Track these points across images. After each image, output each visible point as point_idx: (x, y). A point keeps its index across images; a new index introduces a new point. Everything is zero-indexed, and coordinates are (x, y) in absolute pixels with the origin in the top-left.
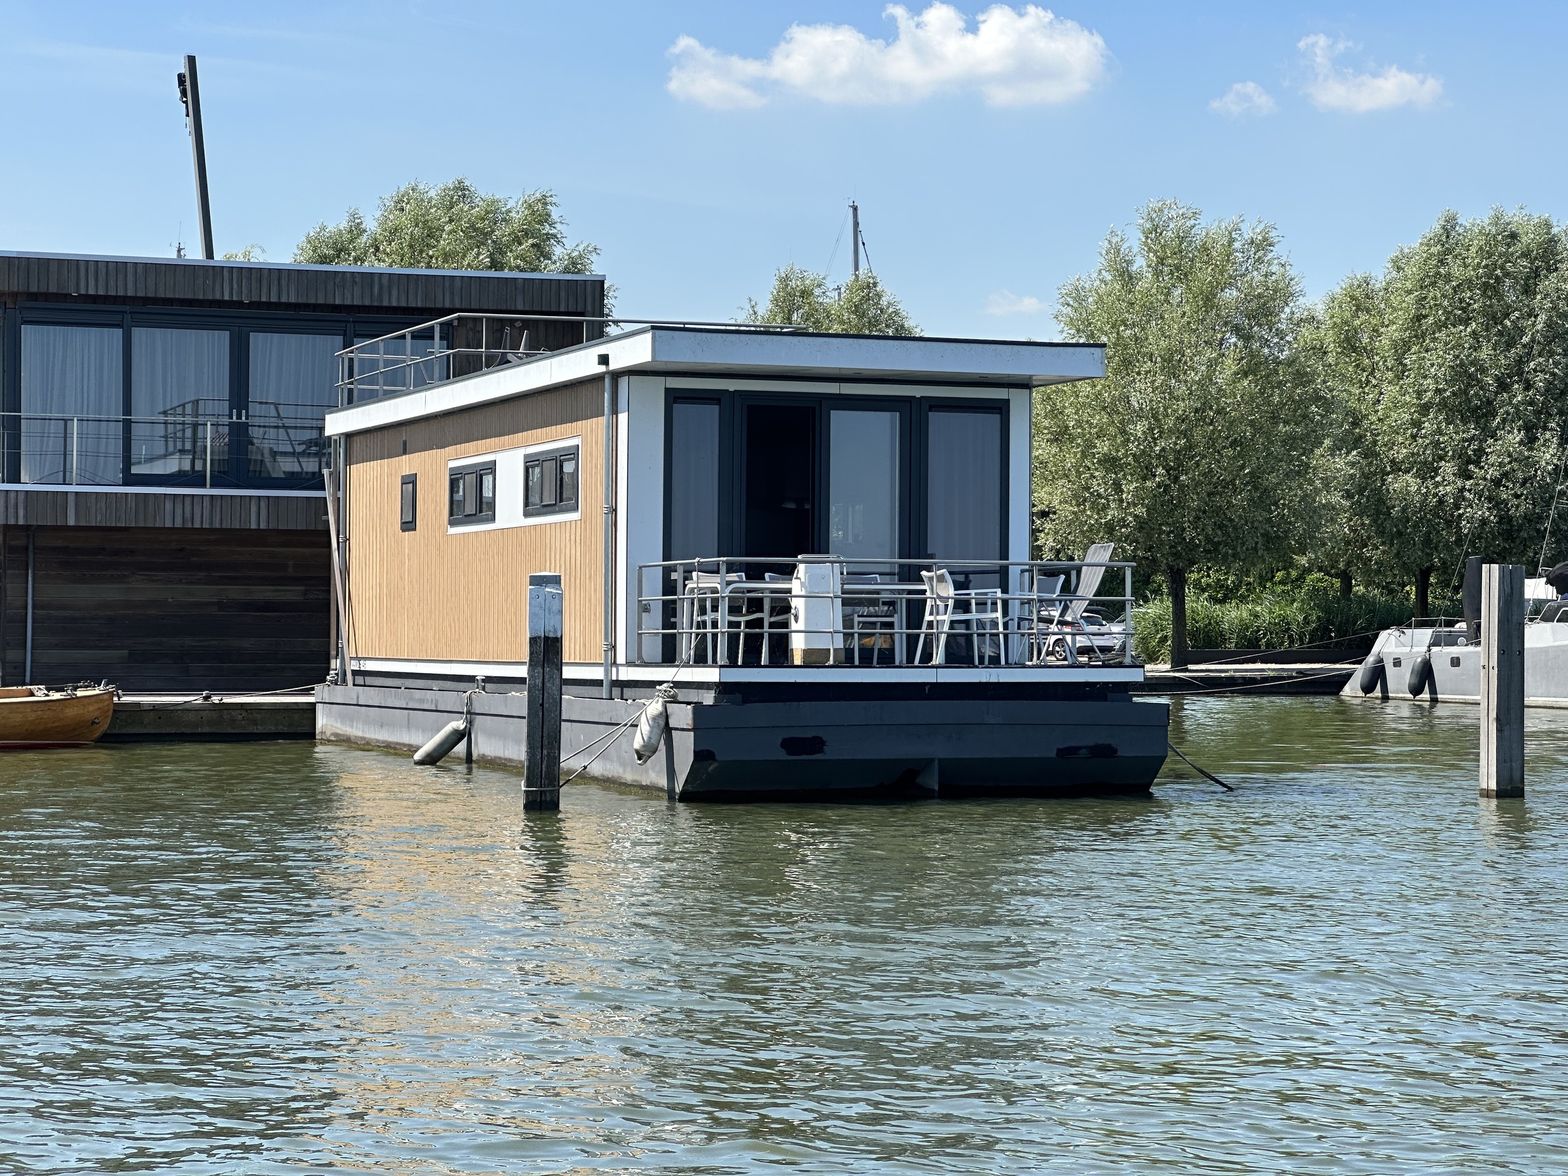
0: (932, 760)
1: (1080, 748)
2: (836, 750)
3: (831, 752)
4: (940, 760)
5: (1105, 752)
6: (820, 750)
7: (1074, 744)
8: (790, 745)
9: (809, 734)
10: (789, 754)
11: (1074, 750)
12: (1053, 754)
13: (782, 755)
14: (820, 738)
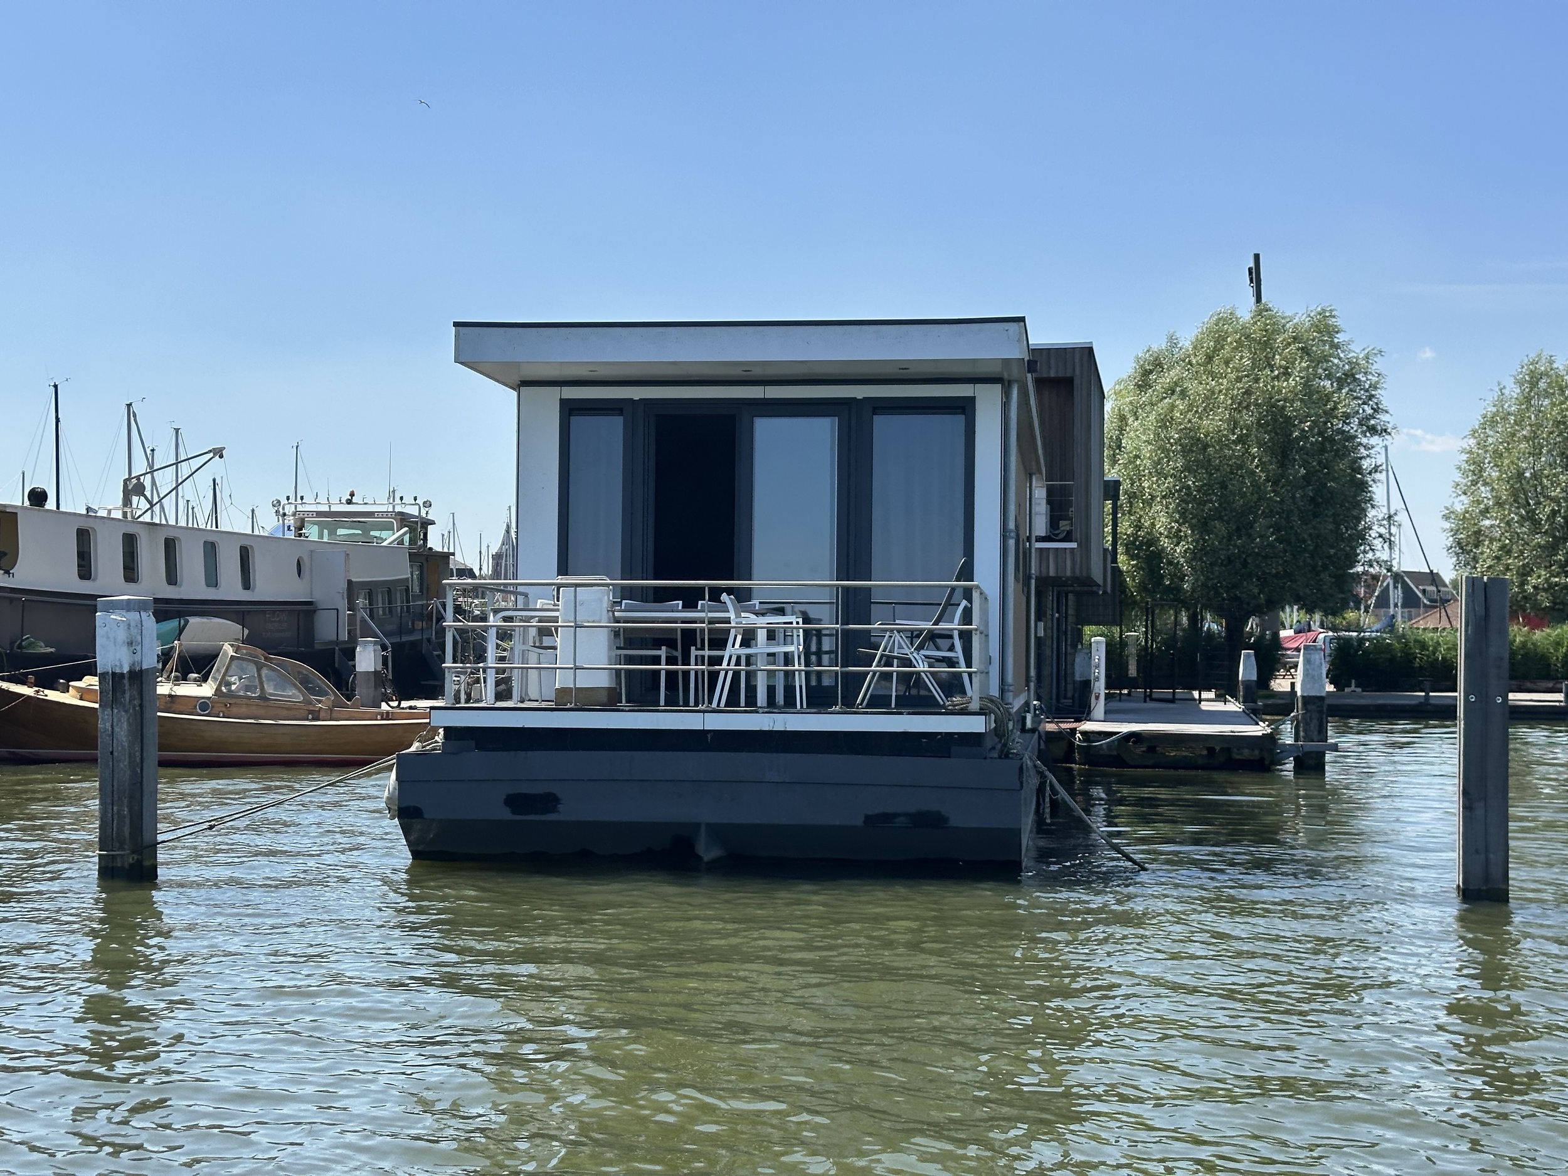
0: (697, 826)
1: (895, 815)
2: (571, 810)
3: (568, 812)
4: (708, 825)
5: (931, 821)
6: (554, 810)
7: (889, 809)
8: (515, 802)
9: (539, 789)
10: (514, 812)
11: (888, 817)
12: (859, 822)
13: (506, 814)
14: (554, 795)
